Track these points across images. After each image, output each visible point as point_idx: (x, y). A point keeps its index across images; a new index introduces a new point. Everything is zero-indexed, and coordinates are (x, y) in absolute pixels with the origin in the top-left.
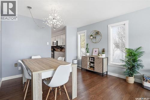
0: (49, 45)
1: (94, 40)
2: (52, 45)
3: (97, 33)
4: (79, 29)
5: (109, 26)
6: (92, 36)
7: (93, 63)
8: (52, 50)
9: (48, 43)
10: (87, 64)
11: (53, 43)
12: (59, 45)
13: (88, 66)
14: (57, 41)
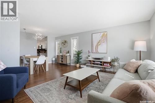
0: (36, 48)
1: (64, 46)
2: (38, 49)
3: (65, 42)
4: (57, 38)
5: (71, 38)
6: (63, 43)
7: (62, 59)
8: (38, 52)
9: (35, 48)
10: (59, 60)
11: (39, 47)
12: (43, 48)
13: (60, 61)
14: (42, 46)
